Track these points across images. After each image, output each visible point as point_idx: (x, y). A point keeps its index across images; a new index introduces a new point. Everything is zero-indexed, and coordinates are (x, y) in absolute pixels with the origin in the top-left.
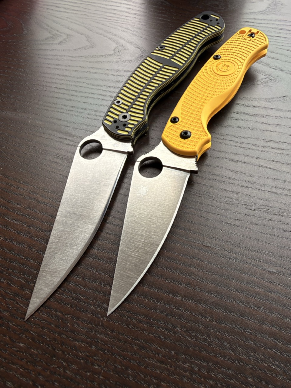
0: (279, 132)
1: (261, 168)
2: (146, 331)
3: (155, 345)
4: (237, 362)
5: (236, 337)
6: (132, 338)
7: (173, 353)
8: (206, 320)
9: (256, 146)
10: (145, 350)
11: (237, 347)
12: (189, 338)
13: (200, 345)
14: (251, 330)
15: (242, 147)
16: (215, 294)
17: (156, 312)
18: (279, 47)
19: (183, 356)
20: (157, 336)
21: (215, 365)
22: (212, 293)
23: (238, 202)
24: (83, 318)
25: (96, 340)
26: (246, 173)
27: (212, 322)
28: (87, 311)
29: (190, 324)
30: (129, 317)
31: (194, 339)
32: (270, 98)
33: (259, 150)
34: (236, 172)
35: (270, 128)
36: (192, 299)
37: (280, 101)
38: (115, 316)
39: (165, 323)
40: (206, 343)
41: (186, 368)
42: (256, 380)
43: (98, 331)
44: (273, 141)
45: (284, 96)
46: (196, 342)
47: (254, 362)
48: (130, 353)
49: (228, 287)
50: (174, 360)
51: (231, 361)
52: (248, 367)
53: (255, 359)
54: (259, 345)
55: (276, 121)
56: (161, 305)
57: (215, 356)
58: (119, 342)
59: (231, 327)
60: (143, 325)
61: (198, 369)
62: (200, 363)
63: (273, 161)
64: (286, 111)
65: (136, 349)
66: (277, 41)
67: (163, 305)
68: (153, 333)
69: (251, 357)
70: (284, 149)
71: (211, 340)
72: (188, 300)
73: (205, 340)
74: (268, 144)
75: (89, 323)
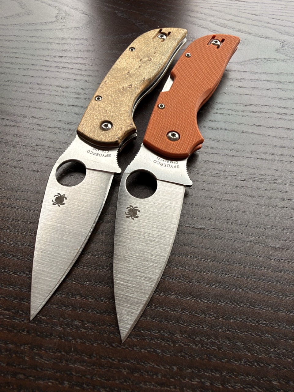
0: (258, 95)
1: (245, 135)
2: (136, 346)
3: (150, 363)
4: (256, 364)
5: (249, 332)
6: (118, 360)
7: (175, 368)
8: (210, 318)
9: (235, 111)
10: (138, 372)
11: (253, 345)
12: (193, 345)
13: (209, 351)
14: (265, 321)
15: (221, 114)
16: (216, 284)
17: (147, 319)
18: (241, 11)
19: (189, 370)
20: (151, 351)
21: (230, 373)
22: (212, 284)
23: (226, 173)
24: (48, 346)
25: (68, 373)
26: (230, 141)
27: (218, 319)
28: (51, 334)
29: (191, 326)
30: (111, 333)
31: (200, 345)
32: (241, 61)
33: (239, 115)
34: (219, 141)
35: (247, 92)
36: (190, 295)
37: (252, 63)
38: (93, 335)
39: (159, 332)
40: (215, 347)
41: (195, 386)
42: (281, 382)
43: (71, 359)
44: (253, 105)
45: (256, 59)
46: (202, 348)
47: (275, 359)
48: (118, 380)
49: (230, 273)
50: (178, 378)
51: (248, 365)
52: (270, 367)
53: (277, 355)
54: (278, 338)
55: (253, 84)
56: (151, 309)
57: (229, 362)
58: (102, 369)
59: (241, 322)
60: (132, 339)
61: (210, 383)
62: (211, 374)
63: (257, 126)
64: (260, 73)
65: (125, 373)
66: (239, 5)
67: (155, 309)
68: (146, 348)
69: (272, 355)
70: (266, 112)
71: (221, 342)
72: (185, 297)
73: (213, 344)
74: (248, 108)
75: (57, 351)
